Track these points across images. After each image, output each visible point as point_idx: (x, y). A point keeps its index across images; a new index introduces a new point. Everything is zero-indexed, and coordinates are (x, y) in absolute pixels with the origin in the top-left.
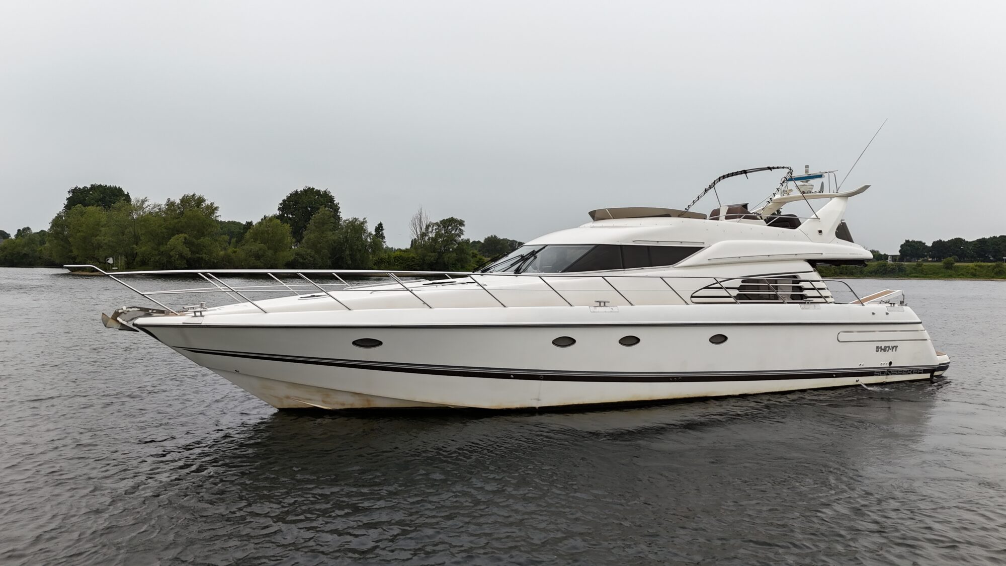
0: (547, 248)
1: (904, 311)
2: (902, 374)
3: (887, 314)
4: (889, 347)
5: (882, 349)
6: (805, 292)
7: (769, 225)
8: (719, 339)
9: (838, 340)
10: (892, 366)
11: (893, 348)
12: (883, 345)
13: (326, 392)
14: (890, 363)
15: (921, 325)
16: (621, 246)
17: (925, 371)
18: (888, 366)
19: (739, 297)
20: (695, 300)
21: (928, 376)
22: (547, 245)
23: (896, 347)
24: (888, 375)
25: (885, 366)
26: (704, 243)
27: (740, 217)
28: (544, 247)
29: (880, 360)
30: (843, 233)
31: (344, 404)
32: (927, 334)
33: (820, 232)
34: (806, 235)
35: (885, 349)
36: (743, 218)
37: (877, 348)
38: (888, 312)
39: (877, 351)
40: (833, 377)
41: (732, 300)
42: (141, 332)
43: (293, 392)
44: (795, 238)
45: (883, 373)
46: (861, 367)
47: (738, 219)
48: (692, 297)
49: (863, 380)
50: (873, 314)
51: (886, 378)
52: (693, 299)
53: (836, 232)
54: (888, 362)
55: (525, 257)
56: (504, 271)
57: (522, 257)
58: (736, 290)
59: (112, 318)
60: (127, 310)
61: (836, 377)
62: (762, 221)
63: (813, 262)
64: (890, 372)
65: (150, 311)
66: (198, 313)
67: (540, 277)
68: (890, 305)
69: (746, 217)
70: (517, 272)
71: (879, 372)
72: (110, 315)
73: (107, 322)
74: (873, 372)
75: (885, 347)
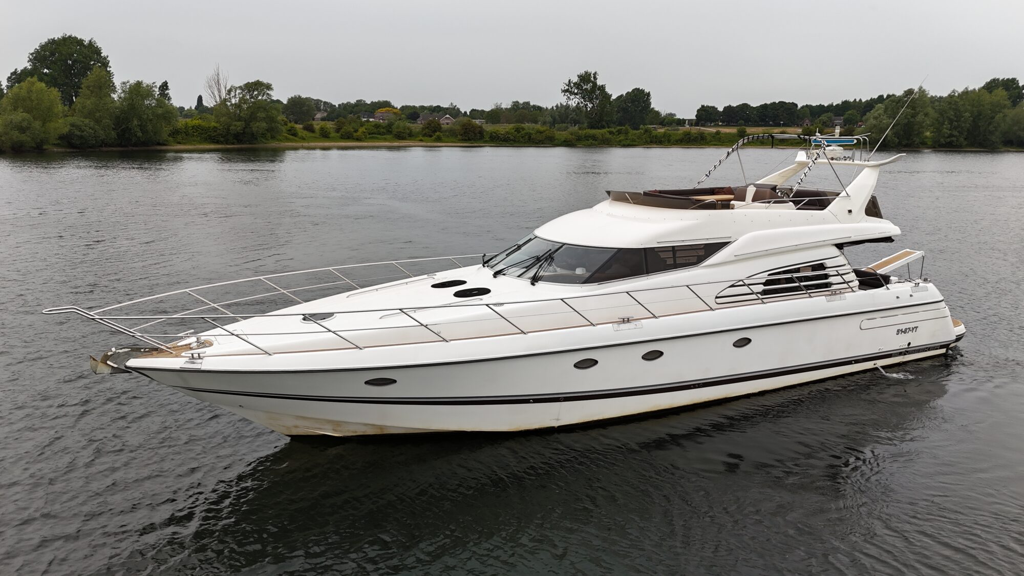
0: (564, 247)
1: (927, 290)
2: (919, 352)
3: (911, 296)
4: (909, 328)
5: (902, 332)
6: (831, 280)
7: (798, 209)
8: (743, 343)
9: (861, 328)
11: (913, 329)
12: (903, 327)
13: (337, 424)
14: (909, 344)
15: (943, 302)
16: (645, 249)
17: (942, 347)
18: (907, 346)
19: (765, 292)
20: (719, 300)
21: (943, 351)
22: (565, 244)
23: (916, 327)
24: (905, 354)
25: (904, 347)
26: (730, 237)
27: (769, 202)
28: (561, 247)
29: (900, 342)
30: (873, 209)
31: (356, 432)
32: (948, 311)
33: (850, 211)
34: (835, 215)
35: (905, 332)
36: (773, 203)
37: (898, 331)
38: (913, 294)
39: (897, 334)
40: (852, 364)
41: (754, 297)
43: (299, 423)
44: (824, 221)
45: (900, 354)
46: (881, 351)
47: (768, 204)
48: (717, 297)
49: (880, 363)
50: (898, 297)
51: (903, 358)
52: (717, 300)
53: (866, 209)
54: (907, 344)
55: (542, 258)
56: (519, 276)
57: (538, 259)
58: (762, 286)
59: (101, 362)
60: (117, 351)
61: (855, 363)
62: (791, 203)
63: (840, 246)
64: (907, 352)
65: (142, 350)
66: (196, 356)
67: (562, 299)
68: (914, 285)
69: (775, 202)
70: (535, 280)
71: (897, 353)
72: (99, 359)
73: (97, 366)
74: (892, 354)
75: (906, 329)
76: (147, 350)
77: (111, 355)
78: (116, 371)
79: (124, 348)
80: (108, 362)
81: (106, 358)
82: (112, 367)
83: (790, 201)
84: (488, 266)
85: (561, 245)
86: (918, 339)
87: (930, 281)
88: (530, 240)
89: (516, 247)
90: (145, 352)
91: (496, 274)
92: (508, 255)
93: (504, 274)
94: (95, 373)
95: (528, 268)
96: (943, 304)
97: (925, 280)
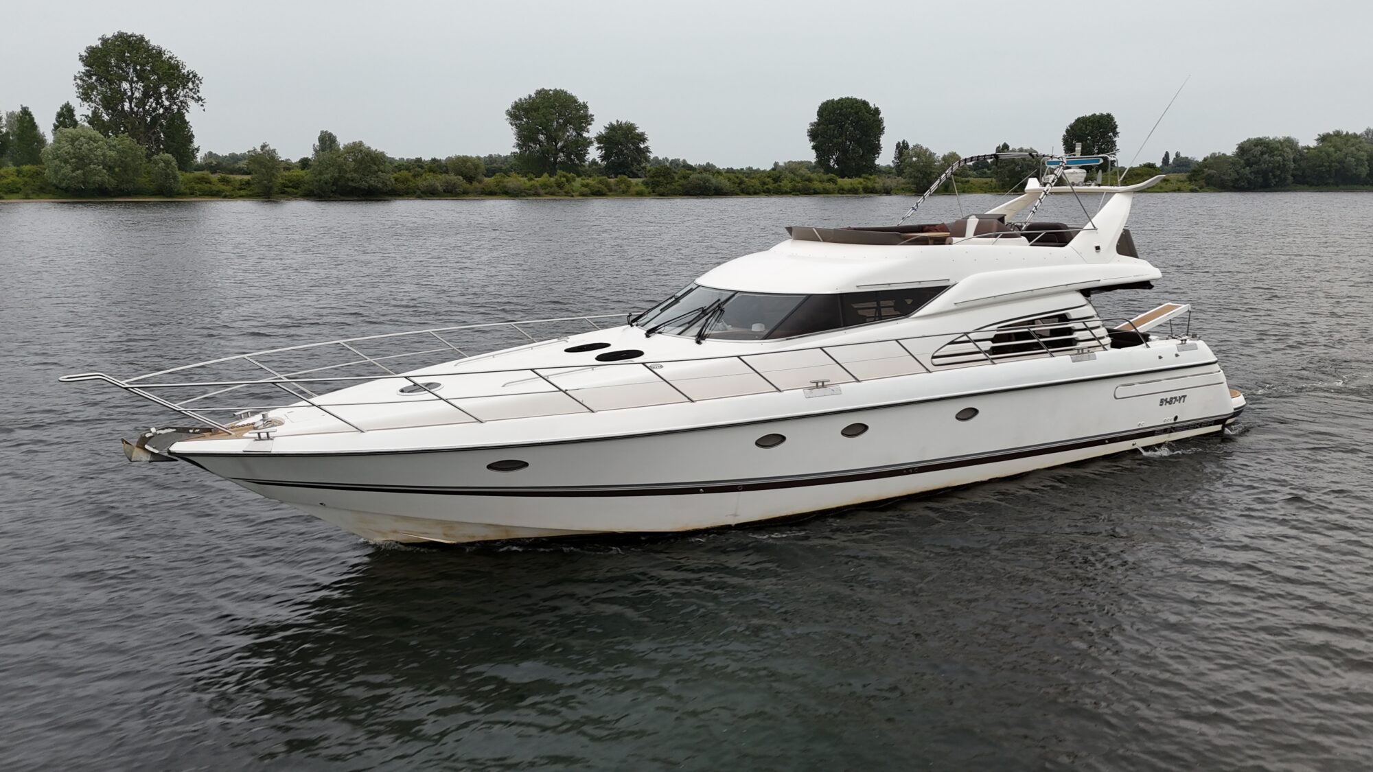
0: (737, 296)
1: (1197, 349)
2: (1188, 429)
3: (1177, 355)
4: (1176, 398)
5: (1167, 402)
6: (1076, 335)
7: (1031, 245)
8: (968, 414)
9: (1115, 397)
10: (1178, 421)
11: (1180, 398)
12: (1168, 396)
13: (449, 525)
14: (1176, 418)
15: (1217, 364)
16: (841, 295)
17: (1216, 423)
18: (1173, 421)
19: (994, 351)
20: (937, 361)
21: (1218, 428)
22: (737, 292)
23: (1184, 397)
24: (1171, 432)
25: (1169, 422)
26: (948, 280)
27: (996, 236)
28: (733, 296)
29: (1164, 416)
30: (1126, 246)
31: (474, 537)
32: (1223, 375)
33: (1098, 248)
34: (1080, 254)
35: (1170, 402)
36: (1001, 237)
37: (1162, 401)
38: (1179, 354)
39: (1161, 405)
40: (1105, 444)
41: (982, 356)
42: (181, 462)
43: (400, 526)
44: (1066, 261)
45: (1165, 431)
46: (1141, 427)
47: (994, 239)
48: (933, 357)
49: (1140, 443)
50: (1160, 357)
51: (1169, 437)
52: (934, 360)
53: (1117, 246)
54: (1173, 418)
55: (708, 311)
56: (680, 334)
57: (704, 311)
58: (990, 342)
59: (138, 447)
60: (158, 432)
61: (1109, 443)
62: (1024, 238)
63: (1086, 292)
64: (1174, 428)
65: (191, 431)
66: (263, 435)
67: (739, 357)
68: (1180, 342)
69: (1004, 236)
70: (700, 338)
71: (1161, 430)
72: (134, 442)
73: (132, 452)
74: (1154, 431)
75: (1172, 398)
76: (197, 431)
77: (150, 437)
78: (156, 458)
79: (167, 428)
80: (146, 447)
81: (143, 441)
82: (152, 453)
83: (1022, 235)
84: (637, 325)
85: (732, 293)
86: (1188, 412)
87: (1199, 339)
88: (691, 290)
89: (673, 299)
90: (194, 433)
91: (649, 333)
92: (662, 310)
93: (660, 333)
94: (130, 460)
95: (691, 324)
96: (1216, 367)
97: (1194, 336)
